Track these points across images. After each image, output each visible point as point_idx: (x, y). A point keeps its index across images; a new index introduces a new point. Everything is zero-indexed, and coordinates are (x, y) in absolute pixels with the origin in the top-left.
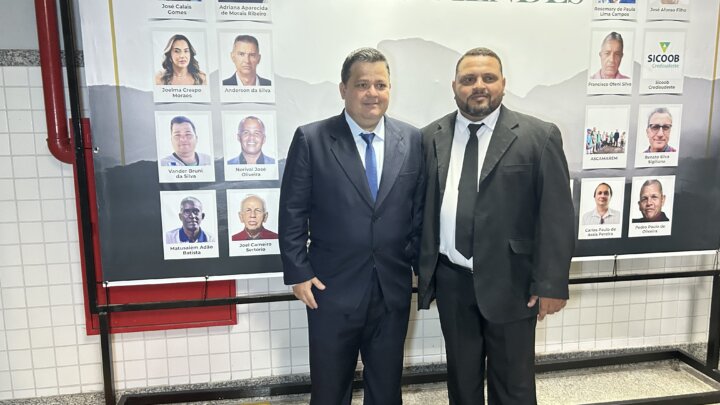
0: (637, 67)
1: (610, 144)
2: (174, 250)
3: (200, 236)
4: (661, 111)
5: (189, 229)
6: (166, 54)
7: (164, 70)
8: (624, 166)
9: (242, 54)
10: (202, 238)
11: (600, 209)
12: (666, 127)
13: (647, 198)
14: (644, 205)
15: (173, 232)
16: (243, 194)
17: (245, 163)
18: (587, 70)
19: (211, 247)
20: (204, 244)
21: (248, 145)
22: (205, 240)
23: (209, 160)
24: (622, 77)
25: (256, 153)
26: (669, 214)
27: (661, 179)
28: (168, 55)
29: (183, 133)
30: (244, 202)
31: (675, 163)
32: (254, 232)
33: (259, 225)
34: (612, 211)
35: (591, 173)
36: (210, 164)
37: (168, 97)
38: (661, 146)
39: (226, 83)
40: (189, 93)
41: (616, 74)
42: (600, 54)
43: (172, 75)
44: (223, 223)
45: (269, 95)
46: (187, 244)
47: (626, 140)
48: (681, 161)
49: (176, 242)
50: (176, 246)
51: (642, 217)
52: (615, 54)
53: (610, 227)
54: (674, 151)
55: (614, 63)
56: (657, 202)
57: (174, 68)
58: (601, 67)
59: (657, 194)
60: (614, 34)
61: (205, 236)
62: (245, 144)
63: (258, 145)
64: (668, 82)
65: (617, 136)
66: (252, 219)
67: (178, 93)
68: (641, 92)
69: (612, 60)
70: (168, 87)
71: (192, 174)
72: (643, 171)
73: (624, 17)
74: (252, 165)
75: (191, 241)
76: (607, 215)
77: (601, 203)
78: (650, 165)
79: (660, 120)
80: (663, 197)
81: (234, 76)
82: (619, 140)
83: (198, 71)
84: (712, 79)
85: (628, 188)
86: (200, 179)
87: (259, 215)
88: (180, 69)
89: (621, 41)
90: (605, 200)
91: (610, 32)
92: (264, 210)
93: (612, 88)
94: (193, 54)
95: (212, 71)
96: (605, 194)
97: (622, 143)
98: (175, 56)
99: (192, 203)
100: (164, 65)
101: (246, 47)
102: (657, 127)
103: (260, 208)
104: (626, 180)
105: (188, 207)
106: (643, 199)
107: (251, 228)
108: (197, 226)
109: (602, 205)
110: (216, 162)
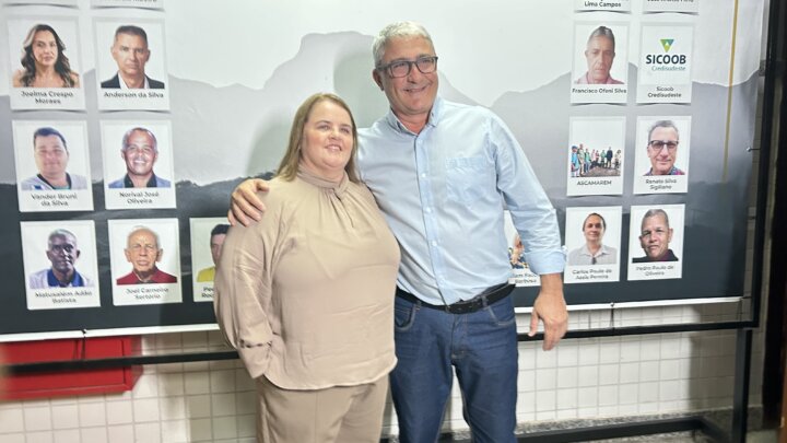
0: (633, 70)
1: (601, 165)
2: (40, 298)
3: (76, 280)
4: (664, 124)
5: (60, 271)
6: (26, 49)
7: (23, 69)
8: (621, 193)
9: (126, 49)
10: (77, 281)
11: (591, 246)
12: (671, 144)
13: (649, 233)
14: (647, 241)
15: (38, 274)
16: (130, 225)
17: (132, 186)
18: (570, 74)
19: (90, 294)
20: (79, 289)
21: (135, 164)
22: (81, 284)
23: (85, 181)
24: (614, 82)
25: (145, 174)
26: (678, 252)
27: (668, 209)
28: (29, 50)
29: (49, 149)
30: (131, 236)
31: (684, 190)
32: (145, 274)
33: (151, 265)
34: (607, 248)
35: (580, 201)
36: (85, 187)
37: (30, 103)
38: (666, 167)
39: (105, 85)
40: (56, 98)
41: (606, 79)
42: (586, 53)
43: (34, 75)
44: (104, 262)
45: (162, 100)
46: (58, 290)
47: (622, 160)
48: (691, 186)
49: (43, 287)
50: (42, 291)
51: (644, 255)
52: (605, 53)
53: (604, 267)
54: (682, 174)
55: (603, 64)
56: (662, 237)
57: (37, 66)
58: (587, 70)
59: (662, 226)
60: (602, 29)
61: (81, 279)
62: (131, 163)
63: (148, 164)
64: (672, 89)
65: (610, 155)
66: (143, 258)
67: (43, 98)
68: (638, 102)
69: (600, 61)
70: (29, 90)
71: (62, 200)
72: (643, 199)
73: (615, 8)
74: (140, 189)
75: (62, 286)
76: (600, 253)
77: (592, 238)
78: (653, 191)
79: (664, 134)
80: (670, 232)
81: (116, 78)
82: (613, 160)
83: (68, 70)
84: (727, 85)
85: (626, 219)
86: (73, 207)
87: (151, 253)
88: (45, 68)
89: (612, 38)
90: (597, 234)
91: (598, 27)
92: (157, 245)
93: (600, 95)
94: (60, 48)
95: (86, 70)
96: (596, 227)
97: (617, 164)
98: (37, 51)
99: (63, 237)
100: (24, 63)
101: (130, 41)
102: (660, 144)
103: (153, 244)
104: (624, 210)
105: (58, 242)
106: (646, 233)
107: (141, 269)
108: (70, 266)
109: (594, 241)
110: (94, 186)
